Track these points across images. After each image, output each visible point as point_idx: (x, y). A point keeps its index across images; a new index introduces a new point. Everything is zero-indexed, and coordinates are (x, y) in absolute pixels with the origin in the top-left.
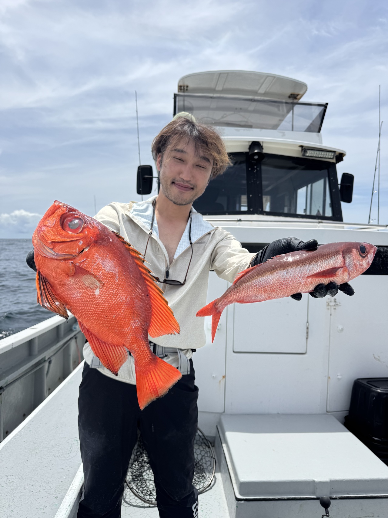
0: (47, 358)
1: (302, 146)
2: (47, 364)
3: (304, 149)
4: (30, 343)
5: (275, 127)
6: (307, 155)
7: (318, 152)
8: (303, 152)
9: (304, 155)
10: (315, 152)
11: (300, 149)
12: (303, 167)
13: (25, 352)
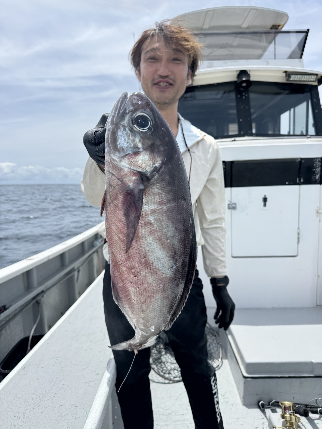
0: (76, 268)
1: (286, 72)
2: (76, 273)
3: (288, 74)
4: (62, 256)
5: (259, 57)
6: (291, 79)
7: (301, 76)
8: (287, 77)
9: (288, 80)
10: (299, 76)
11: (284, 74)
12: (287, 92)
13: (58, 263)
